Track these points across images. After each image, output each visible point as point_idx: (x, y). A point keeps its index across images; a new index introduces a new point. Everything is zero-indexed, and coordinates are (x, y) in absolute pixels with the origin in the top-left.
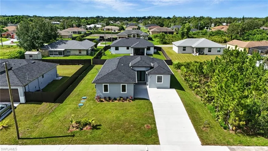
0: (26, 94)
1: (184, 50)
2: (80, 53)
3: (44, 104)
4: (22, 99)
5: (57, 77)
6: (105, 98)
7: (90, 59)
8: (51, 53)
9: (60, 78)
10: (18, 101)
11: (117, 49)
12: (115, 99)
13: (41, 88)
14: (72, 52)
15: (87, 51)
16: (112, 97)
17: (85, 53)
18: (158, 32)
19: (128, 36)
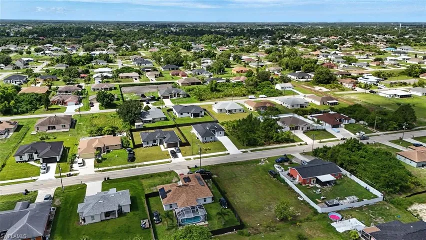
1: (221, 111)
2: (161, 120)
6: (205, 142)
7: (175, 125)
8: (145, 122)
11: (181, 114)
15: (165, 118)
18: (187, 84)
19: (171, 96)
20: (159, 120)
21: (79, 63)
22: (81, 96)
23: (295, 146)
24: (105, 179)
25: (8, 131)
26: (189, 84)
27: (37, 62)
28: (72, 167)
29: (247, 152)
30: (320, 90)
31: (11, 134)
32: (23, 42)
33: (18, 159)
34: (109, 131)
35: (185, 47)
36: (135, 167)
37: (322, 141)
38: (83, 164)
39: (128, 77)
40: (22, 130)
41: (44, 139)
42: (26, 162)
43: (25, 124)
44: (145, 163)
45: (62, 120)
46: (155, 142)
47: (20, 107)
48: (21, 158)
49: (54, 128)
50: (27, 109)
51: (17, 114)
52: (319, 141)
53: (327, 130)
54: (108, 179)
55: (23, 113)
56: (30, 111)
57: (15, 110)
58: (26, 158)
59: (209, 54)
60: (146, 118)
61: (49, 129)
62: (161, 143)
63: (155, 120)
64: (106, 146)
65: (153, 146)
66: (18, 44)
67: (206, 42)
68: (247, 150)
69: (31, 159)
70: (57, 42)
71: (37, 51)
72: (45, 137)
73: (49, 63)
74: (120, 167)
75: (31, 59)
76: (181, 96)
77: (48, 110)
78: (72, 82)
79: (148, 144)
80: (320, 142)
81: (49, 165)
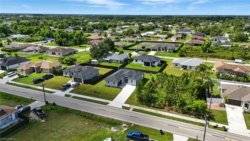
0: (84, 80)
1: (176, 65)
2: (117, 62)
3: (89, 84)
4: (83, 82)
5: (98, 75)
6: (108, 86)
7: (117, 67)
8: (104, 61)
9: (99, 75)
10: (81, 82)
11: (136, 61)
12: (111, 87)
13: (90, 79)
14: (113, 61)
15: (121, 61)
16: (110, 86)
17: (119, 62)
18: (191, 44)
19: (159, 49)
20: (116, 62)
25: (37, 51)
26: (192, 44)
39: (158, 38)
45: (61, 50)
46: (72, 74)
47: (68, 42)
60: (106, 58)
61: (53, 53)
64: (41, 67)
72: (41, 57)
76: (168, 51)
77: (80, 46)
79: (66, 74)
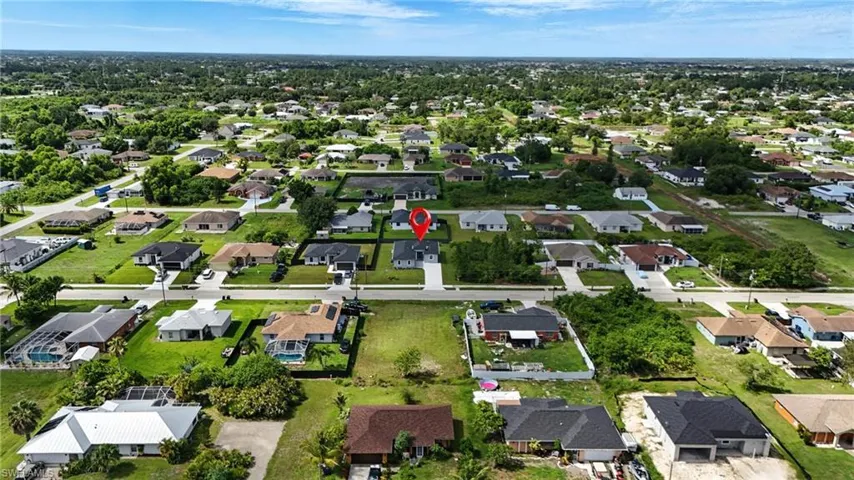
11: (398, 224)
19: (410, 195)
20: (359, 230)
21: (313, 133)
22: (275, 186)
23: (543, 290)
24: (224, 298)
25: (149, 225)
26: (459, 177)
27: (256, 129)
28: (195, 278)
29: (454, 289)
30: (708, 204)
31: (152, 230)
32: (255, 96)
33: (136, 260)
34: (271, 237)
35: (518, 110)
36: (276, 288)
37: (595, 288)
38: (210, 276)
39: (371, 162)
40: (169, 226)
41: (187, 241)
42: (146, 265)
43: (176, 219)
44: (292, 286)
45: (220, 218)
46: (323, 259)
47: (182, 194)
48: (141, 259)
49: (207, 227)
50: (191, 199)
51: (177, 204)
52: (590, 287)
53: (627, 273)
54: (228, 298)
55: (185, 204)
56: (196, 201)
57: (175, 199)
58: (146, 260)
59: (545, 125)
60: (338, 225)
61: (201, 227)
62: (332, 262)
63: (354, 230)
64: (252, 255)
65: (320, 264)
66: (249, 99)
67: (569, 100)
68: (455, 286)
69: (153, 263)
70: (309, 96)
71: (267, 111)
72: (188, 237)
73: (270, 131)
74: (256, 286)
75: (248, 124)
77: (220, 202)
78: (281, 164)
79: (311, 260)
80: (592, 290)
81: (169, 272)
